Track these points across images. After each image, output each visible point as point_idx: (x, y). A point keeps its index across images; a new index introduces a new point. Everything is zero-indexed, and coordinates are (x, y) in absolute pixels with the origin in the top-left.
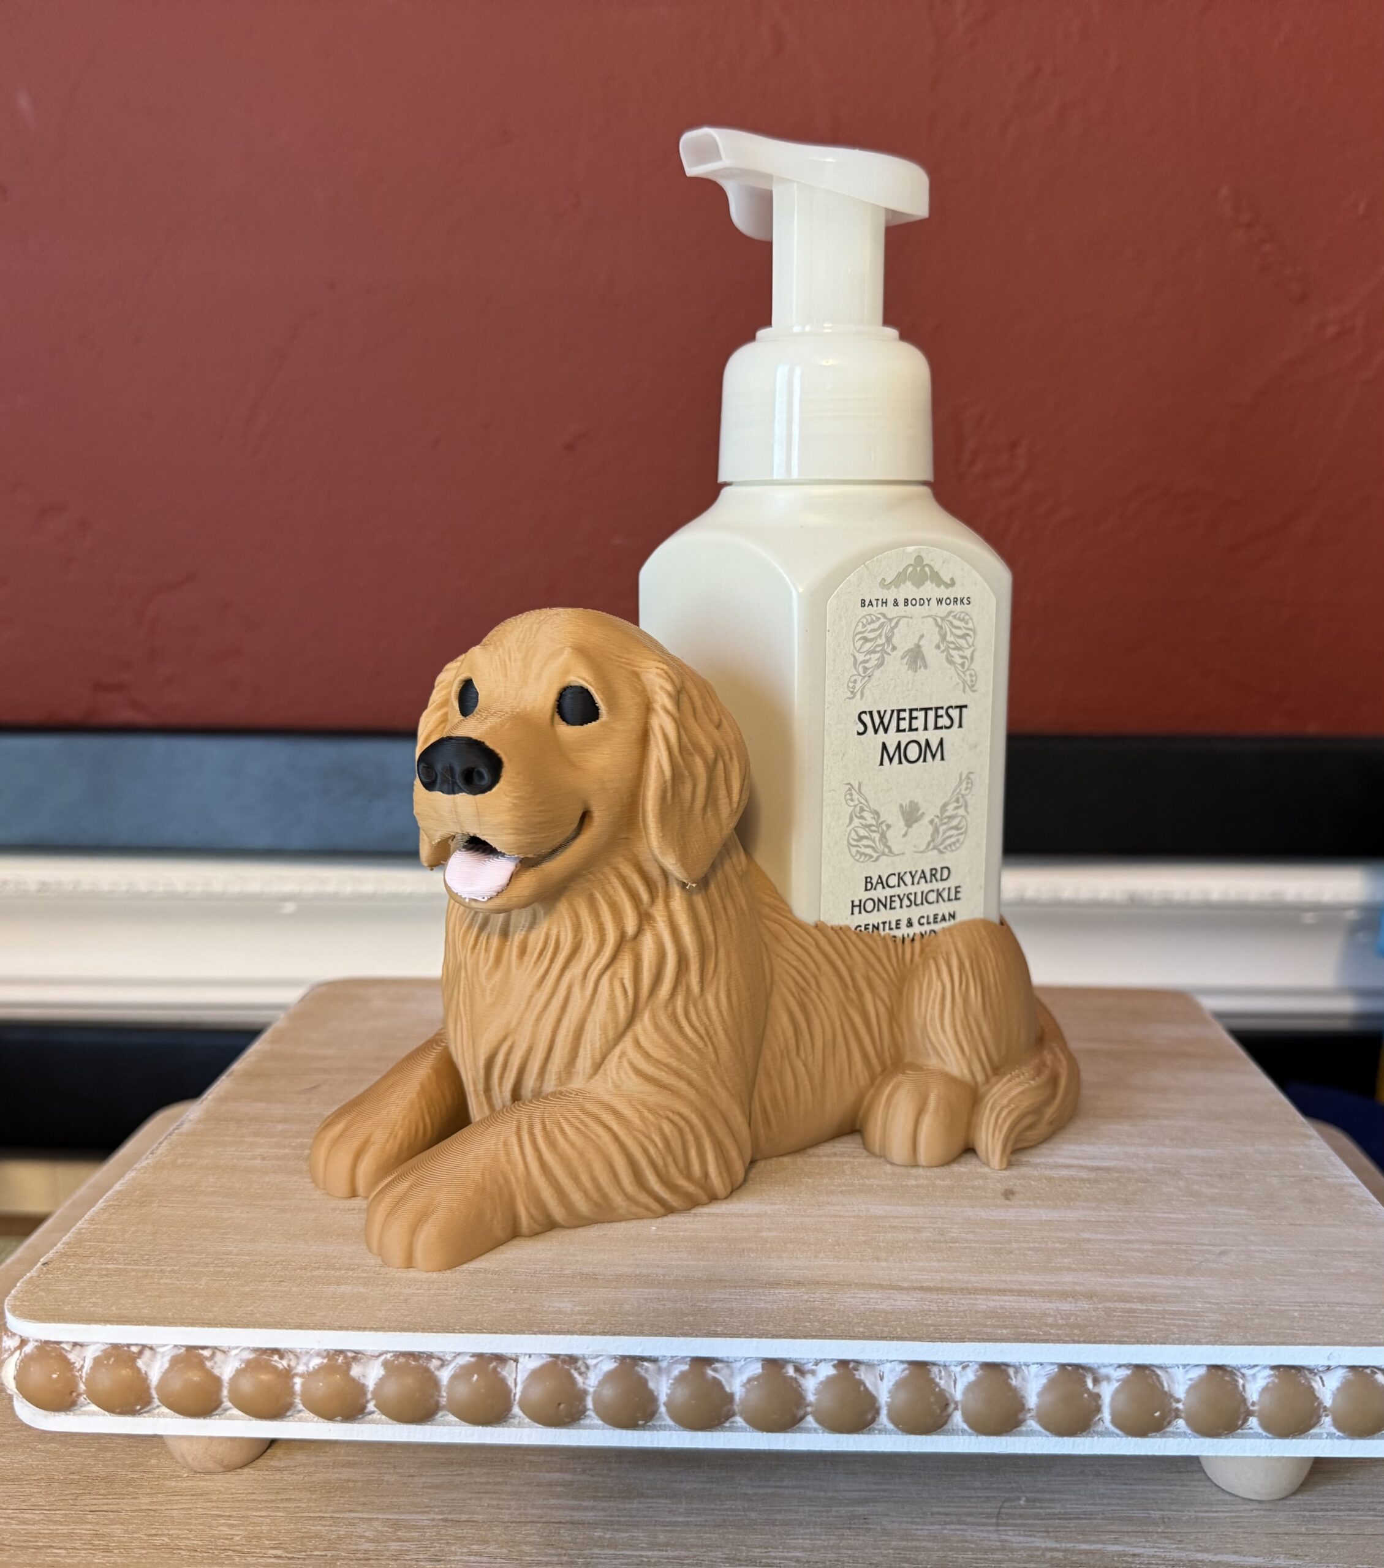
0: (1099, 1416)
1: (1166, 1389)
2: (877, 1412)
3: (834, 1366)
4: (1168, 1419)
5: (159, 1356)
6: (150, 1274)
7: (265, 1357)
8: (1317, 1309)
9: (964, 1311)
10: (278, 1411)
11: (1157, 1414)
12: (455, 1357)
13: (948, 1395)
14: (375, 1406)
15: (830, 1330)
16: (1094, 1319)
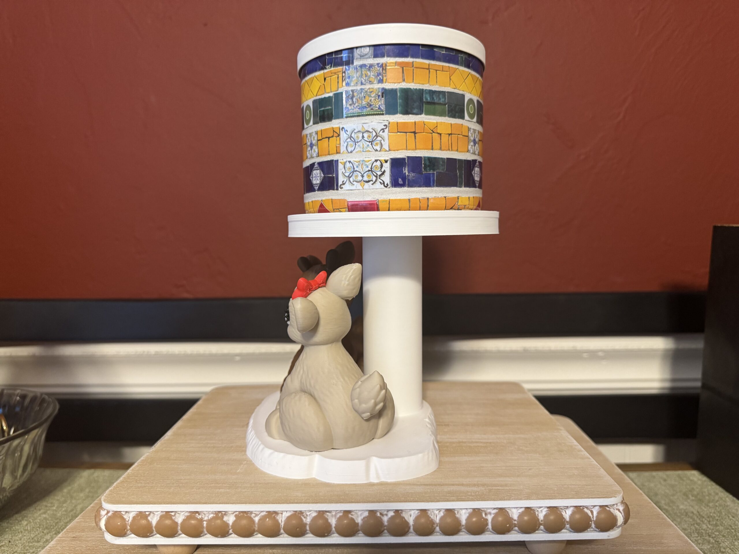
0: (488, 527)
1: (511, 516)
2: (409, 528)
3: (394, 512)
4: (512, 527)
5: (156, 516)
6: (153, 487)
7: (193, 515)
8: (563, 487)
9: (439, 492)
10: (198, 534)
11: (508, 525)
12: (260, 513)
13: (434, 521)
14: (232, 531)
15: (392, 499)
16: (485, 493)
